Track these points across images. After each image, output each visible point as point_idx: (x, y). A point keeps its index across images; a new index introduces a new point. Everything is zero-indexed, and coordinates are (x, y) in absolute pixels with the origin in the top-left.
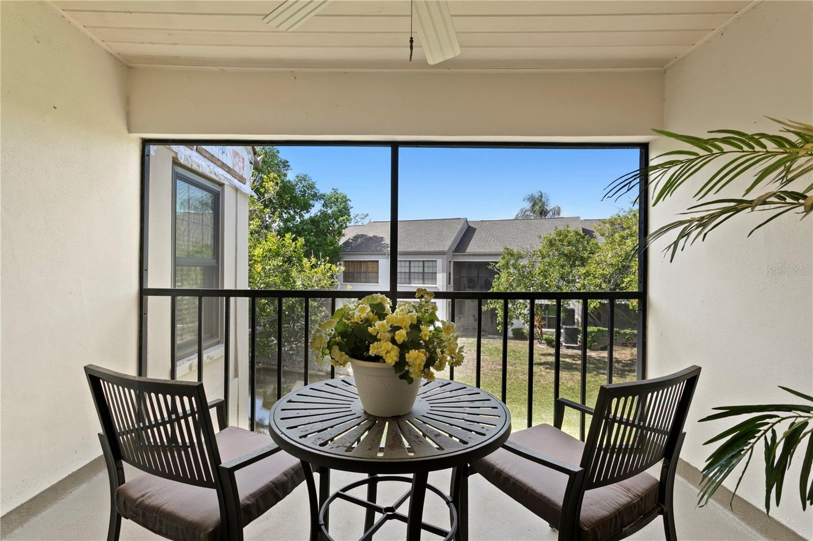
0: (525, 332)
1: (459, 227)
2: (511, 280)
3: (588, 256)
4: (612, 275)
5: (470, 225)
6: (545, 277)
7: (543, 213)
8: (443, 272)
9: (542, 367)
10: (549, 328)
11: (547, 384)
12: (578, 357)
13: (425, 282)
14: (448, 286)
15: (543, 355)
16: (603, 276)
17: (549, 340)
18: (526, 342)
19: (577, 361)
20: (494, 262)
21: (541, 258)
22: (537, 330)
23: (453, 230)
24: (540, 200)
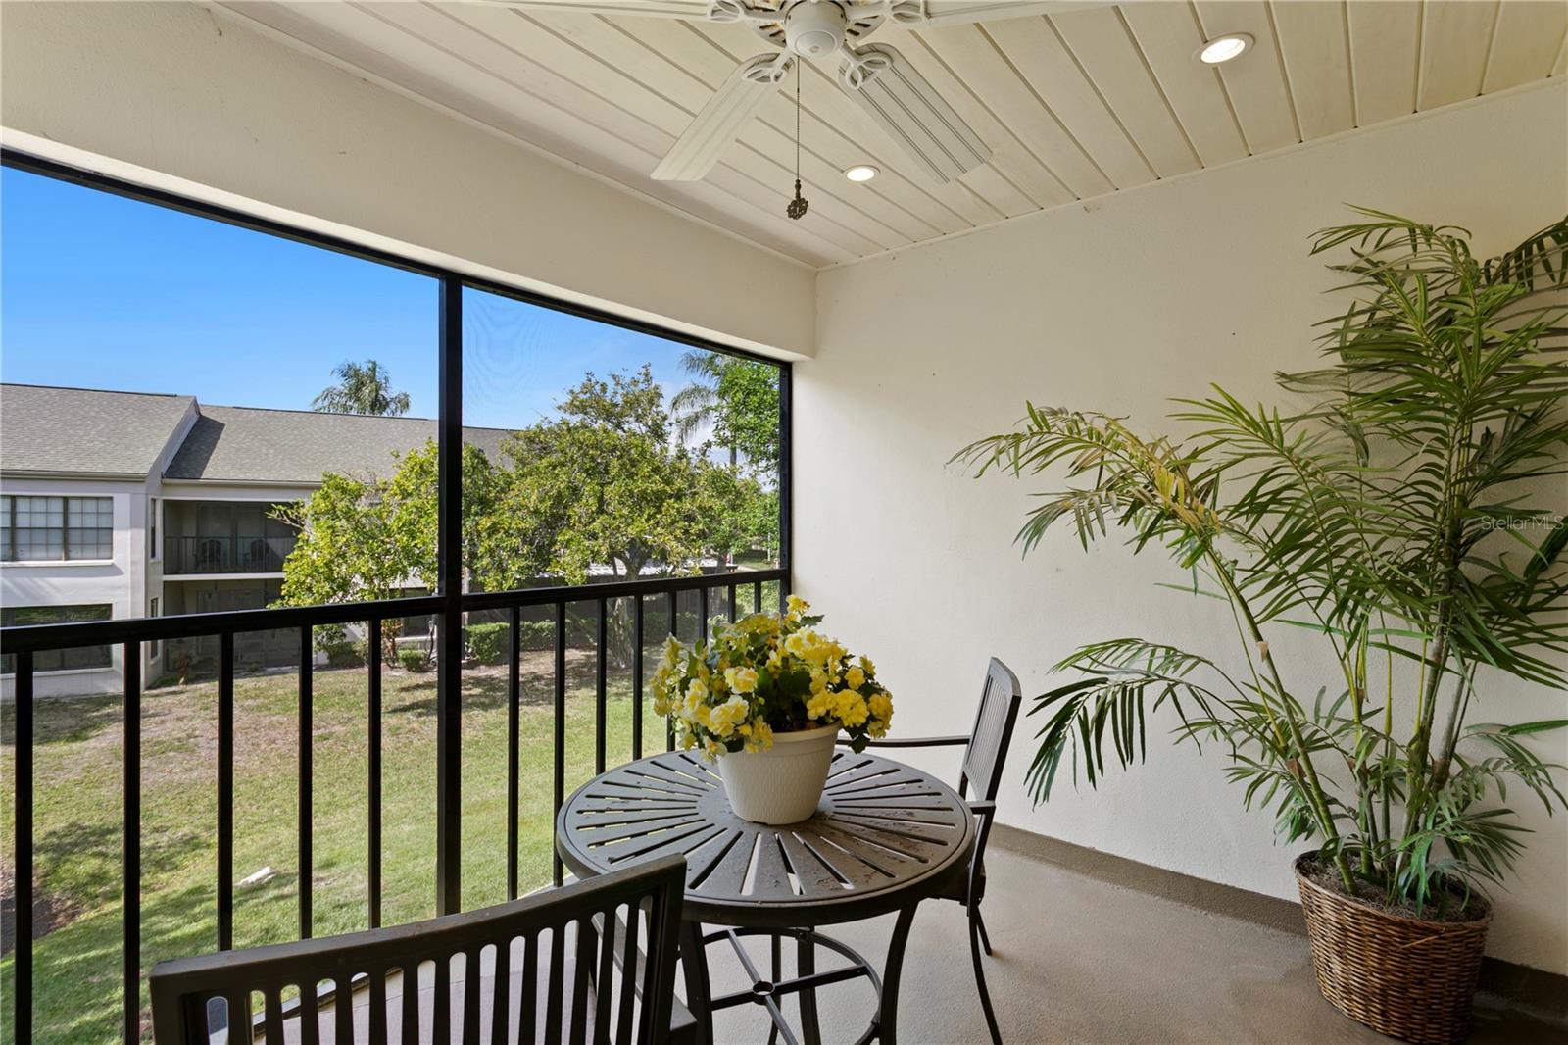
0: (358, 649)
1: (177, 417)
2: (340, 544)
3: (496, 497)
4: (536, 530)
5: (203, 413)
6: (412, 536)
7: (378, 405)
8: (134, 526)
9: (409, 714)
10: (406, 635)
11: (426, 746)
12: (472, 681)
13: (72, 555)
14: (152, 560)
15: (406, 689)
16: (522, 533)
17: (412, 658)
18: (360, 670)
19: (471, 689)
20: (283, 504)
21: (400, 497)
22: (386, 643)
23: (159, 423)
24: (373, 379)
